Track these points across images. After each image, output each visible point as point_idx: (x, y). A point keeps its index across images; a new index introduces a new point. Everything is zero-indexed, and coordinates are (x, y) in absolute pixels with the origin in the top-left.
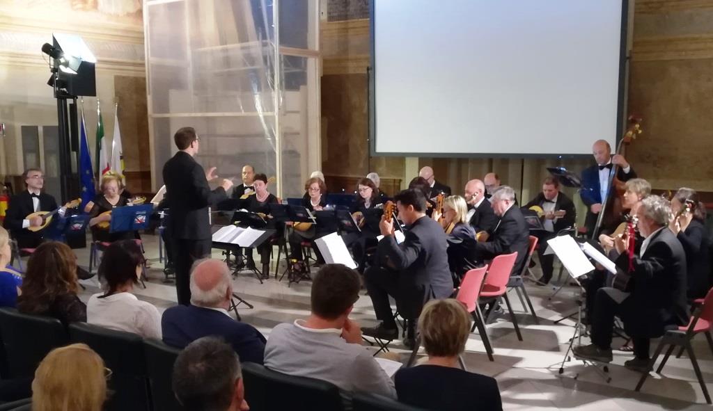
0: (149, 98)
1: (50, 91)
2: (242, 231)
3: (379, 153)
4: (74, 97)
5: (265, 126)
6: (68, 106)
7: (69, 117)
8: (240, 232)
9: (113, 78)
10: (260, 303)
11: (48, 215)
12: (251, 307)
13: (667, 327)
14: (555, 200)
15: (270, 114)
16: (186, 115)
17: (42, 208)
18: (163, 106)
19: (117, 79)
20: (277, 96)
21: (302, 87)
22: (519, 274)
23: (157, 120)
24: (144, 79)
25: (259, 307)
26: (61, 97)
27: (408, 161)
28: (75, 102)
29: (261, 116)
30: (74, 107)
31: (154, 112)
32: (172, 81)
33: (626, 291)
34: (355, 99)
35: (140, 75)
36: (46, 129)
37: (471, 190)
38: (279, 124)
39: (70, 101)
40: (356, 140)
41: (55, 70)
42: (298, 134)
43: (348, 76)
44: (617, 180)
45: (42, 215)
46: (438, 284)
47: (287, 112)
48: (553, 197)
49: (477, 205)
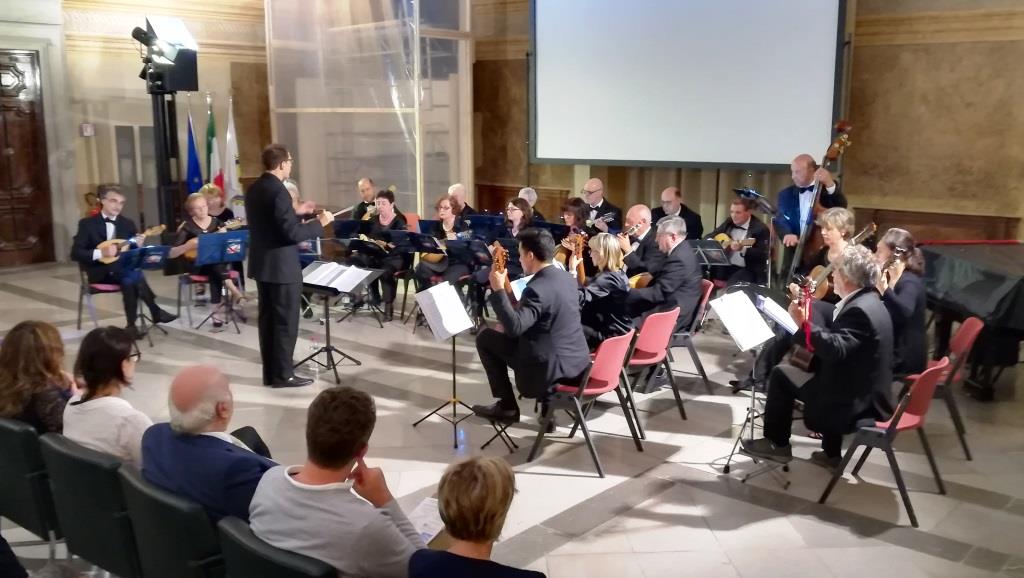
0: (272, 89)
1: (143, 84)
2: (345, 270)
3: (540, 159)
4: (172, 92)
5: (403, 125)
6: (166, 103)
7: (166, 118)
8: (342, 271)
9: (227, 65)
10: (372, 357)
11: (123, 244)
12: (359, 363)
13: (861, 422)
14: (746, 226)
15: (409, 110)
16: (314, 110)
17: (118, 234)
18: (289, 100)
19: (235, 66)
20: (417, 88)
21: (451, 75)
22: (688, 330)
23: (282, 116)
24: (266, 65)
25: (370, 363)
26: (156, 92)
27: (578, 169)
28: (173, 97)
29: (399, 113)
30: (172, 104)
31: (278, 107)
32: (298, 67)
33: (809, 370)
34: (516, 91)
35: (259, 60)
36: (142, 129)
37: (632, 219)
38: (420, 123)
39: (168, 97)
40: (515, 142)
41: (148, 60)
42: (446, 133)
43: (506, 63)
44: (819, 206)
45: (116, 244)
46: (567, 353)
47: (434, 106)
48: (744, 222)
49: (641, 238)
